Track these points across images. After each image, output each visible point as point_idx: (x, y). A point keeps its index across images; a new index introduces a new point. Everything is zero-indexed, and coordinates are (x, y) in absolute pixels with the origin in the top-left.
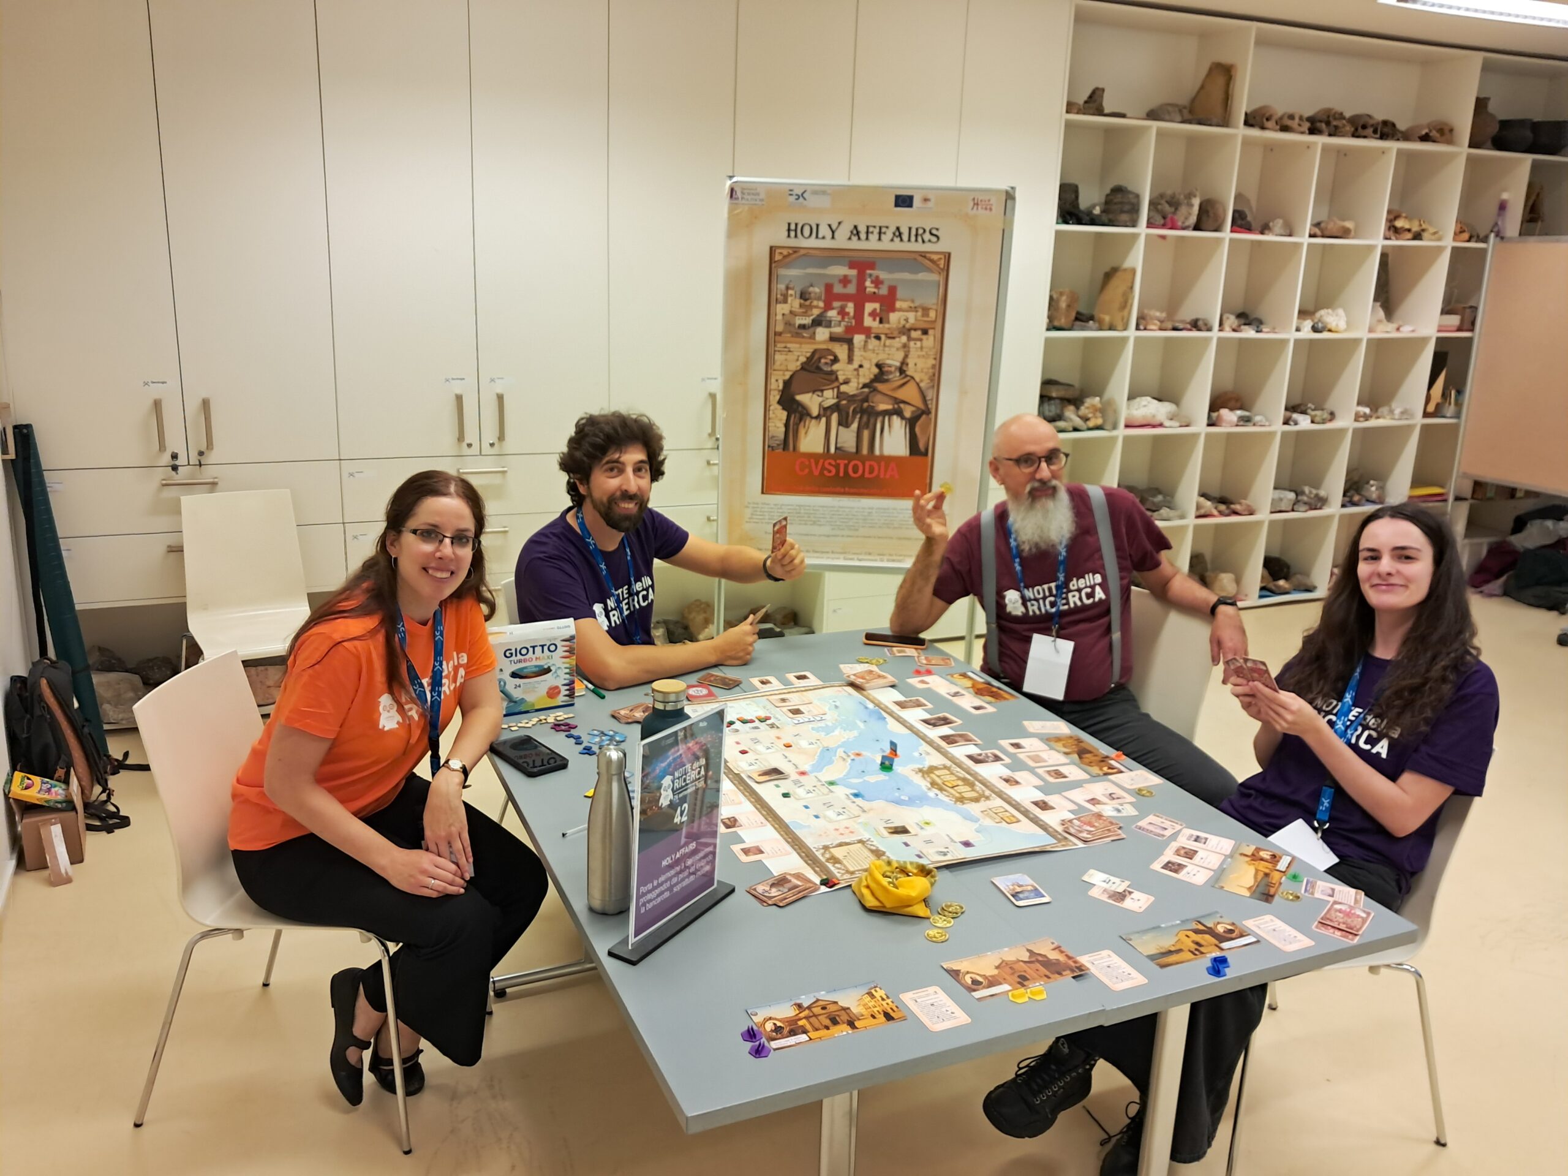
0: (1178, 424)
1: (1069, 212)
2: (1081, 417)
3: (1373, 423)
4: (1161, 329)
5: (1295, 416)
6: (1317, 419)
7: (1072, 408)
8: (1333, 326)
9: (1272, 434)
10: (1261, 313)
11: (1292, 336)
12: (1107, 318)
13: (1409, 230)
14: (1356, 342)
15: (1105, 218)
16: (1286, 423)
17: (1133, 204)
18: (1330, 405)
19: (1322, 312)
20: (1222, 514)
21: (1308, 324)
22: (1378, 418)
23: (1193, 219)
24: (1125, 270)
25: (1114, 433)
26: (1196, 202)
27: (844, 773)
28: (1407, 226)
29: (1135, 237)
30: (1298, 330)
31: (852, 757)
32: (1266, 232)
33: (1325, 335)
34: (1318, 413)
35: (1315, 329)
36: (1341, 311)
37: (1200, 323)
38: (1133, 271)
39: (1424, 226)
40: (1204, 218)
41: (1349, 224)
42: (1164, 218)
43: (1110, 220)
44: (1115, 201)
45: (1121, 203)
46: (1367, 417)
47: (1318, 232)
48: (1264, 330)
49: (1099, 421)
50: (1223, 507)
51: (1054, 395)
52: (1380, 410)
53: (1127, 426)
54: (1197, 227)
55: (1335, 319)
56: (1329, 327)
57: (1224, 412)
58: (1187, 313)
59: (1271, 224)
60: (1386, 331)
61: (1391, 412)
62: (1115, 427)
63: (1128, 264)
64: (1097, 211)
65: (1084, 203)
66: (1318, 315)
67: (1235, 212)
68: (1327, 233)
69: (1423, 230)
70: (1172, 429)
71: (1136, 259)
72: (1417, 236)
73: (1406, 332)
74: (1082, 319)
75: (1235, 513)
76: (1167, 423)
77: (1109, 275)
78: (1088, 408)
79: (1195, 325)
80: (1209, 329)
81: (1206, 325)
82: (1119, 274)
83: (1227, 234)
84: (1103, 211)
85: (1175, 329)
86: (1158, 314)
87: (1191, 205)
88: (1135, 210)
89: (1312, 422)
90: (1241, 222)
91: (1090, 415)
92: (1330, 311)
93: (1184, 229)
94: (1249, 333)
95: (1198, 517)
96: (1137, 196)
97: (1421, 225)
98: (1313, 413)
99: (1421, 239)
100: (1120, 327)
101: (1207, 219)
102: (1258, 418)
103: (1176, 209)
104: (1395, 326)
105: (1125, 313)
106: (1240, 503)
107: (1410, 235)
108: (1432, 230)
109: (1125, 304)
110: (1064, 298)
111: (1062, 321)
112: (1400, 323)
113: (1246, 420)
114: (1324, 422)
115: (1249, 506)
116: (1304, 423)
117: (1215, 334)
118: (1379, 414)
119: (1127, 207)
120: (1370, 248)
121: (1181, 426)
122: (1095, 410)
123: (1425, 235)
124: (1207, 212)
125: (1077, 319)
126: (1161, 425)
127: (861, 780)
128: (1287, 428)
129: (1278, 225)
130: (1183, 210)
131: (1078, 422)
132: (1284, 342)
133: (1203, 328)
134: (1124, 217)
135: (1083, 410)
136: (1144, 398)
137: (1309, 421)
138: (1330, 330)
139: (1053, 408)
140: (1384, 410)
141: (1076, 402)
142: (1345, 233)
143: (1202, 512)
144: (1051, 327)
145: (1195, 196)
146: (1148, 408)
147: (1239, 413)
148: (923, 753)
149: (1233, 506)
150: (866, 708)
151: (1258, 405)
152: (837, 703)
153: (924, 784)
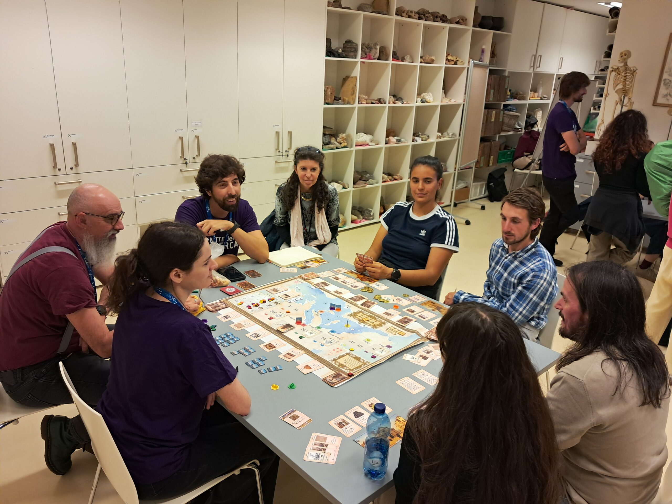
0: (374, 144)
1: (330, 52)
2: (338, 143)
3: (442, 139)
4: (367, 103)
5: (416, 138)
6: (424, 139)
7: (334, 138)
8: (428, 100)
9: (407, 146)
10: (401, 95)
11: (414, 105)
12: (347, 99)
13: (453, 60)
14: (436, 106)
15: (344, 54)
16: (413, 141)
17: (355, 48)
18: (427, 132)
19: (424, 94)
20: (391, 180)
21: (419, 100)
22: (444, 137)
23: (377, 55)
24: (352, 77)
25: (352, 149)
26: (378, 47)
27: (321, 322)
28: (452, 59)
29: (356, 62)
30: (417, 102)
31: (320, 313)
32: (405, 61)
33: (426, 104)
34: (424, 136)
35: (422, 102)
36: (430, 94)
37: (382, 100)
38: (356, 78)
39: (458, 59)
40: (381, 55)
41: (433, 58)
42: (366, 54)
43: (346, 55)
44: (348, 46)
45: (351, 48)
46: (440, 137)
47: (423, 61)
48: (405, 102)
49: (346, 144)
50: (390, 177)
51: (327, 133)
52: (444, 134)
53: (356, 146)
54: (379, 59)
55: (428, 96)
56: (427, 100)
57: (391, 138)
58: (375, 96)
59: (405, 57)
60: (446, 102)
61: (448, 134)
62: (352, 147)
63: (353, 75)
64: (340, 51)
65: (334, 47)
66: (422, 95)
67: (393, 52)
68: (426, 62)
69: (457, 61)
70: (372, 146)
71: (357, 72)
72: (456, 63)
73: (453, 102)
74: (337, 99)
75: (395, 179)
76: (370, 144)
77: (345, 79)
78: (341, 138)
79: (380, 101)
80: (385, 103)
81: (384, 101)
82: (349, 79)
83: (390, 62)
84: (342, 51)
85: (372, 103)
86: (364, 96)
87: (377, 49)
88: (356, 51)
89: (422, 140)
90: (395, 57)
91: (342, 142)
92: (427, 94)
93: (374, 59)
94: (399, 104)
95: (383, 182)
96: (357, 45)
97: (456, 59)
98: (422, 136)
99: (457, 64)
100: (352, 102)
101: (383, 55)
102: (402, 140)
103: (370, 50)
104: (449, 99)
105: (354, 97)
106: (397, 175)
107: (453, 63)
108: (460, 61)
109: (353, 93)
110: (329, 90)
111: (329, 101)
112: (450, 98)
113: (399, 141)
114: (426, 140)
115: (400, 176)
116: (419, 141)
117: (387, 105)
118: (444, 135)
119: (353, 50)
120: (441, 68)
121: (376, 145)
122: (344, 139)
123: (458, 62)
124: (383, 52)
125: (335, 99)
126: (368, 145)
127: (330, 324)
128: (413, 143)
129: (408, 57)
130: (373, 51)
131: (338, 145)
132: (411, 107)
133: (383, 102)
134: (352, 54)
135: (339, 139)
136: (361, 133)
137: (421, 140)
138: (427, 102)
139: (327, 139)
140: (445, 134)
141: (335, 135)
142: (432, 61)
143: (384, 180)
144: (326, 103)
145: (378, 45)
146: (364, 138)
147: (396, 138)
148: (348, 306)
149: (395, 177)
150: (312, 289)
151: (402, 134)
152: (299, 288)
153: (356, 321)
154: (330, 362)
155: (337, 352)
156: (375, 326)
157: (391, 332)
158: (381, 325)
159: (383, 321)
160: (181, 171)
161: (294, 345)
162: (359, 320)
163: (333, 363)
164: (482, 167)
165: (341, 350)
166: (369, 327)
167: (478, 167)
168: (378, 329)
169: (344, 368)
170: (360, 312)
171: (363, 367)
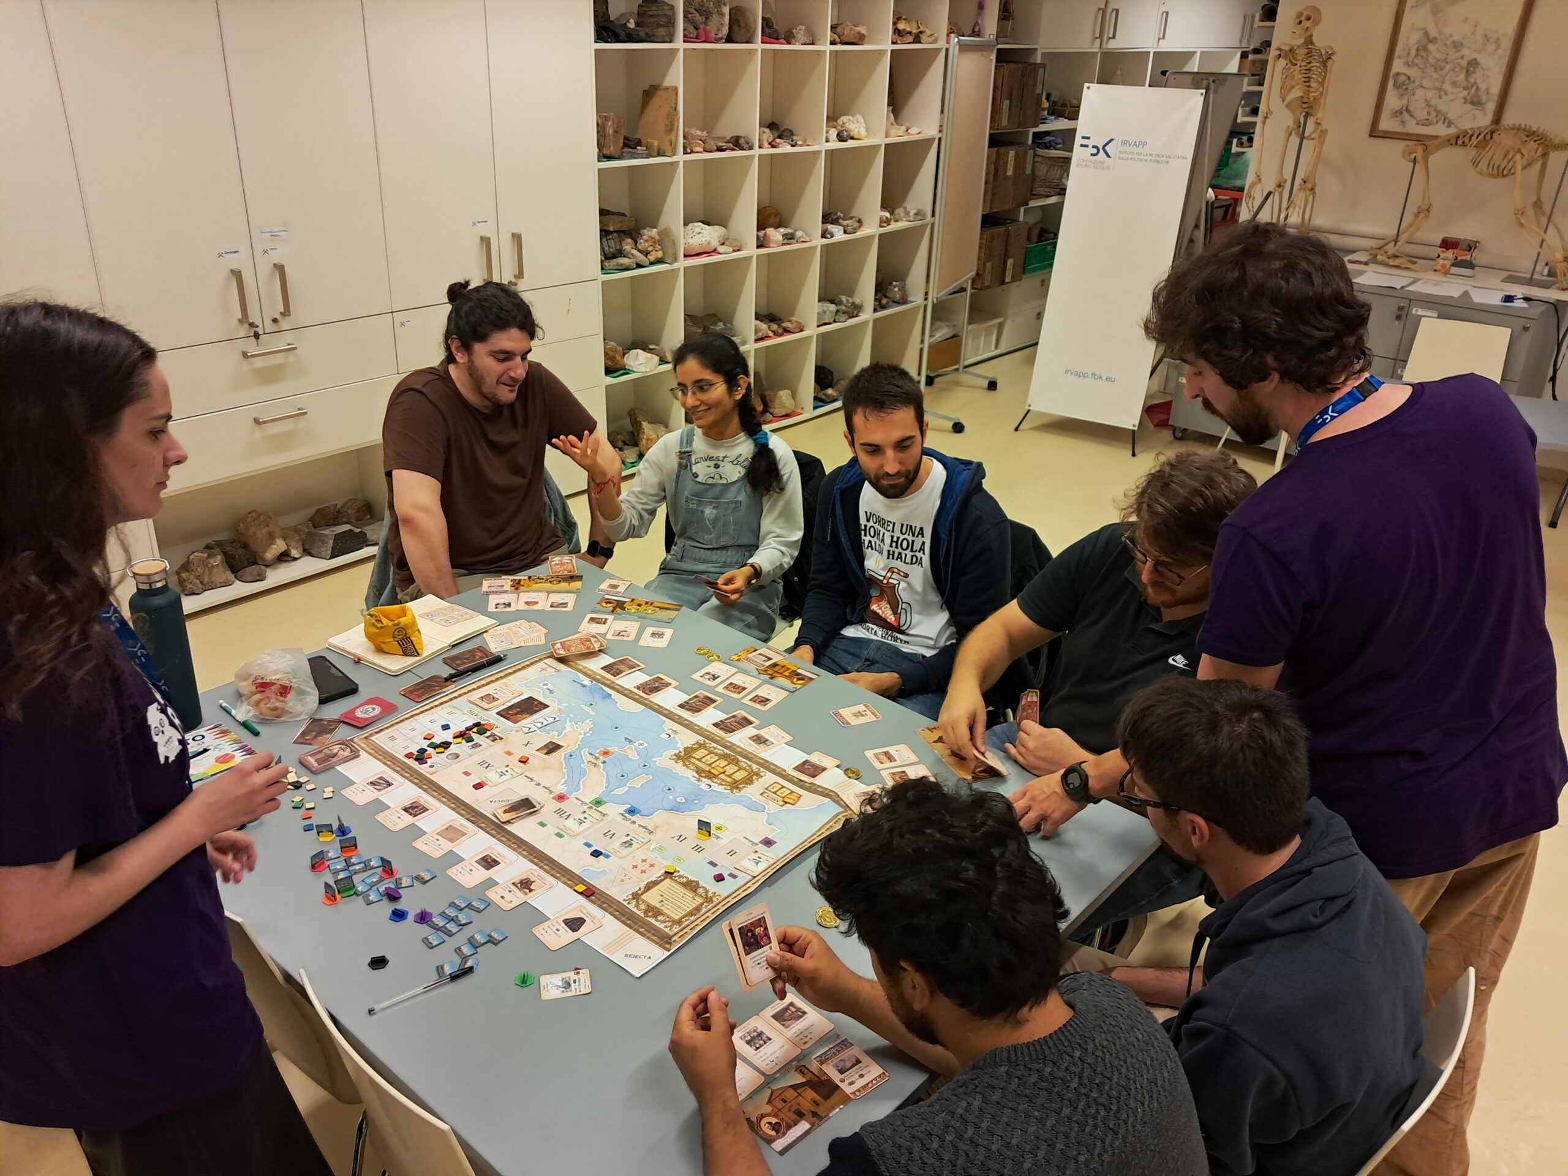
0: (731, 250)
1: (605, 30)
2: (640, 251)
3: (894, 226)
4: (705, 151)
5: (830, 227)
6: (849, 229)
7: (629, 240)
8: (855, 133)
9: (812, 249)
10: (789, 124)
11: (823, 147)
12: (656, 143)
13: (910, 33)
14: (875, 148)
15: (642, 34)
16: (823, 236)
17: (668, 16)
18: (857, 212)
19: (844, 119)
20: (776, 334)
21: (833, 133)
22: (896, 221)
23: (725, 30)
24: (667, 89)
25: (676, 265)
26: (726, 10)
27: (605, 785)
28: (908, 29)
29: (673, 52)
30: (827, 141)
31: (602, 758)
32: (793, 41)
33: (850, 144)
34: (849, 222)
35: (841, 138)
36: (860, 117)
37: (742, 141)
38: (675, 90)
39: (922, 29)
40: (735, 28)
41: (862, 30)
42: (697, 29)
43: (647, 34)
44: (651, 13)
45: (657, 16)
46: (888, 222)
47: (838, 40)
48: (799, 143)
49: (660, 254)
50: (775, 327)
51: (611, 229)
52: (897, 211)
53: (685, 256)
54: (729, 39)
55: (854, 124)
56: (852, 134)
57: (770, 231)
58: (727, 129)
59: (794, 31)
60: (898, 135)
61: (907, 213)
62: (675, 260)
63: (668, 82)
64: (632, 24)
65: (614, 12)
66: (840, 121)
67: (764, 19)
68: (845, 39)
69: (921, 32)
70: (727, 255)
71: (676, 76)
72: (917, 40)
73: (914, 134)
74: (630, 145)
75: (787, 331)
76: (721, 249)
77: (649, 93)
78: (647, 241)
79: (737, 143)
80: (751, 148)
81: (748, 143)
82: (659, 93)
83: (758, 46)
84: (637, 24)
85: (720, 149)
86: (699, 133)
87: (722, 15)
88: (671, 23)
89: (845, 232)
90: (771, 34)
91: (650, 249)
92: (850, 117)
93: (717, 41)
94: (785, 148)
95: (757, 340)
96: (672, 8)
97: (919, 28)
98: (845, 223)
99: (920, 42)
100: (668, 152)
101: (737, 31)
102: (799, 234)
103: (707, 18)
104: (904, 128)
105: (672, 135)
106: (790, 321)
107: (911, 39)
108: (928, 32)
109: (671, 128)
110: (610, 123)
111: (611, 150)
112: (908, 124)
113: (789, 238)
114: (855, 231)
115: (799, 323)
116: (839, 234)
117: (756, 152)
118: (897, 217)
119: (663, 21)
120: (881, 53)
121: (734, 251)
122: (655, 242)
123: (923, 37)
124: (738, 21)
125: (625, 145)
126: (715, 251)
127: (627, 788)
128: (825, 241)
129: (800, 32)
130: (715, 20)
131: (641, 257)
132: (816, 154)
133: (746, 146)
134: (662, 31)
135: (642, 244)
136: (696, 224)
137: (842, 232)
138: (852, 138)
139: (612, 243)
140: (900, 211)
141: (633, 233)
142: (860, 39)
143: (760, 334)
144: (603, 157)
145: (725, 5)
146: (706, 235)
147: (782, 230)
148: (670, 732)
149: (786, 325)
150: (584, 686)
151: (797, 220)
152: (550, 686)
153: (691, 774)
154: (625, 903)
155: (643, 872)
156: (735, 786)
157: (773, 800)
158: (749, 781)
159: (755, 767)
160: (245, 355)
161: (536, 860)
162: (699, 771)
163: (632, 907)
164: (988, 287)
165: (652, 866)
166: (721, 789)
167: (979, 287)
168: (743, 792)
169: (659, 918)
170: (701, 746)
171: (704, 910)
